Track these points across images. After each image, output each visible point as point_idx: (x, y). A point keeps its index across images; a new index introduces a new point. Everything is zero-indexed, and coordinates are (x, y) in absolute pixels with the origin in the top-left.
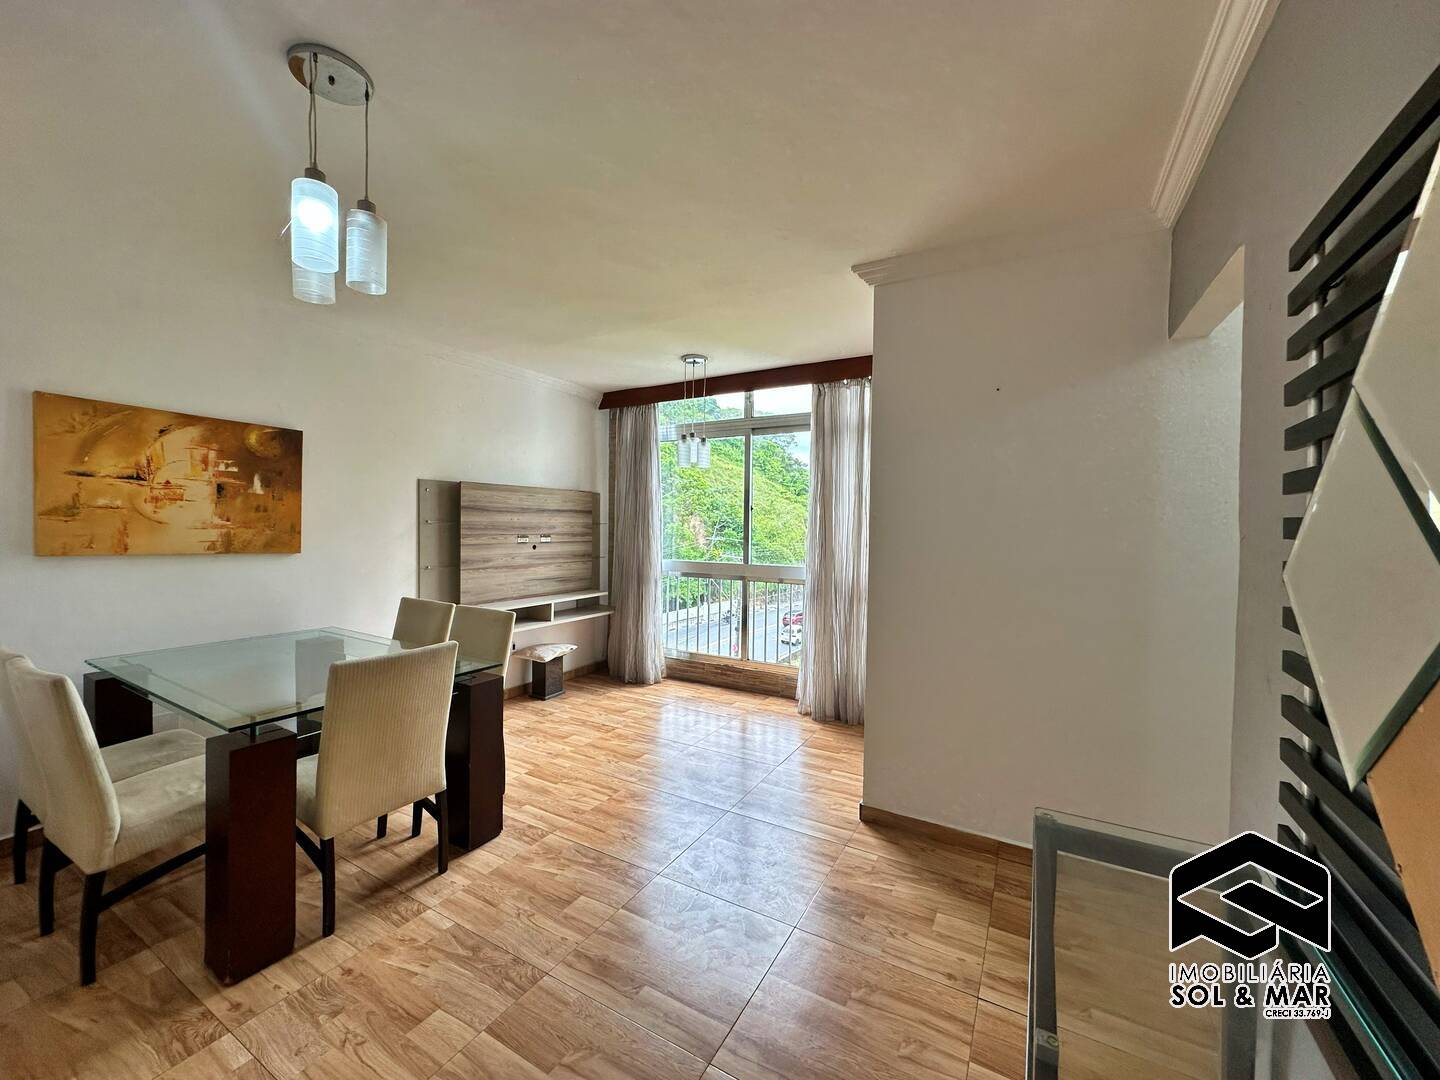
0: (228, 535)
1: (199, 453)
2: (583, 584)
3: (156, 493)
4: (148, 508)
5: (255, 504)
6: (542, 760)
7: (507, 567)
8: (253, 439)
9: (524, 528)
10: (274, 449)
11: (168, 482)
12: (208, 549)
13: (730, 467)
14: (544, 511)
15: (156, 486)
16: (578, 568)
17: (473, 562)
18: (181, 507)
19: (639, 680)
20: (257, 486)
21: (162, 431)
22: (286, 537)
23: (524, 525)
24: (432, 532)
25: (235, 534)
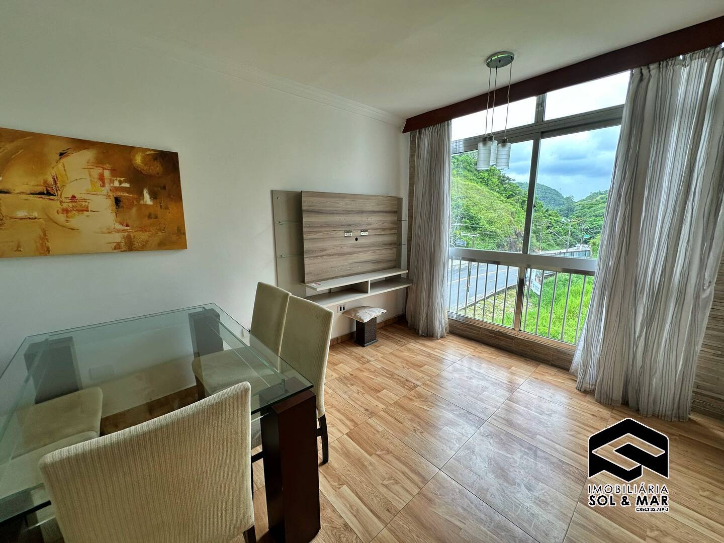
0: (129, 237)
1: (96, 172)
2: (389, 264)
3: (65, 205)
4: (61, 218)
5: (147, 213)
7: (338, 254)
8: (138, 160)
9: (349, 225)
10: (157, 168)
11: (74, 197)
12: (115, 249)
14: (363, 212)
15: (64, 200)
16: (387, 254)
17: (313, 252)
18: (88, 216)
19: (429, 335)
20: (147, 198)
21: (61, 154)
22: (174, 238)
23: (349, 223)
24: (284, 231)
25: (134, 236)
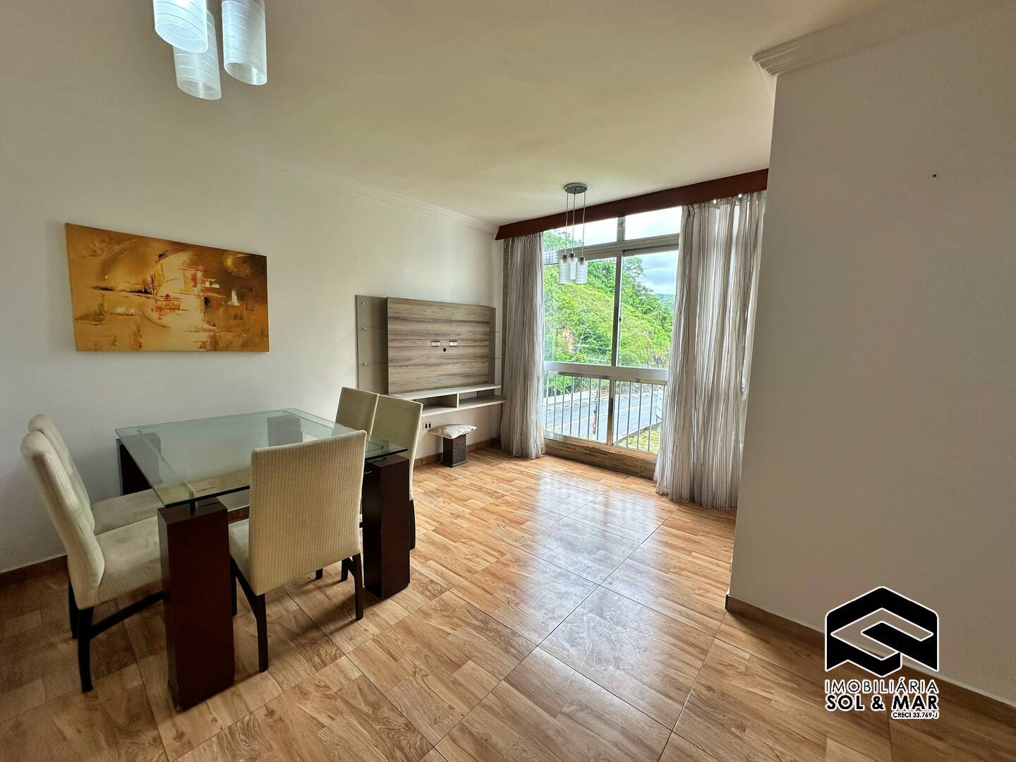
0: (214, 337)
1: (190, 273)
2: (482, 379)
3: (159, 303)
4: (155, 315)
5: (233, 314)
6: (446, 519)
7: (425, 365)
8: (229, 262)
9: (437, 335)
10: (246, 270)
11: (168, 296)
12: (201, 348)
13: (593, 292)
14: (452, 321)
15: (158, 298)
16: (478, 367)
17: (397, 361)
18: (178, 315)
19: (524, 455)
20: (235, 299)
21: (161, 256)
22: (258, 339)
23: (437, 332)
24: (367, 336)
25: (219, 336)
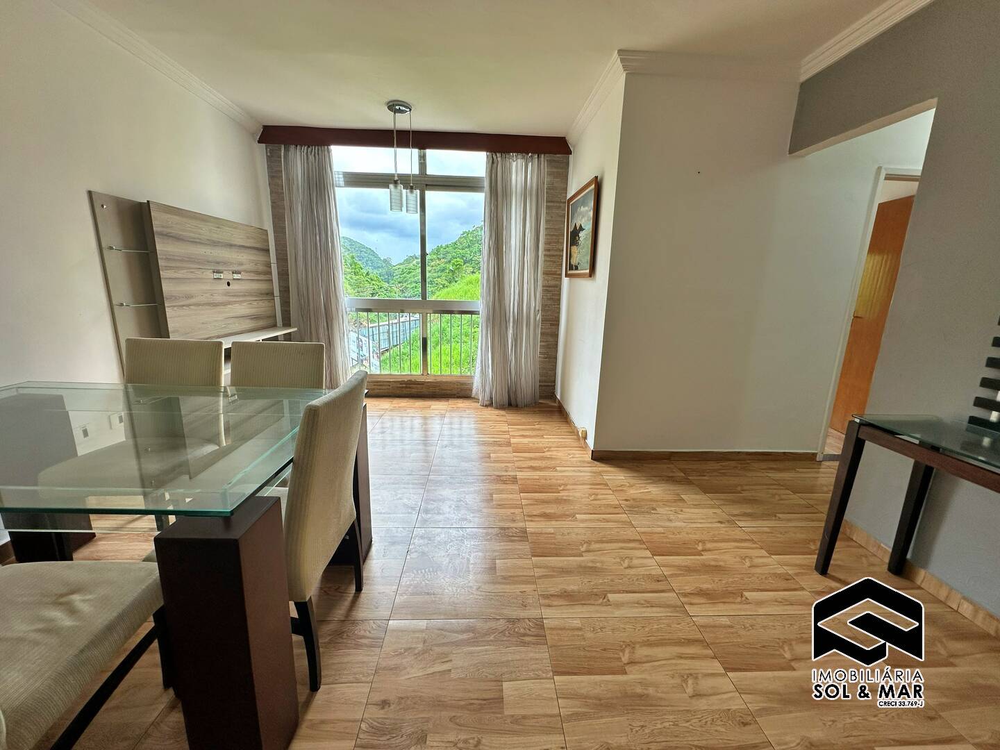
7: (209, 304)
14: (232, 246)
23: (218, 260)
